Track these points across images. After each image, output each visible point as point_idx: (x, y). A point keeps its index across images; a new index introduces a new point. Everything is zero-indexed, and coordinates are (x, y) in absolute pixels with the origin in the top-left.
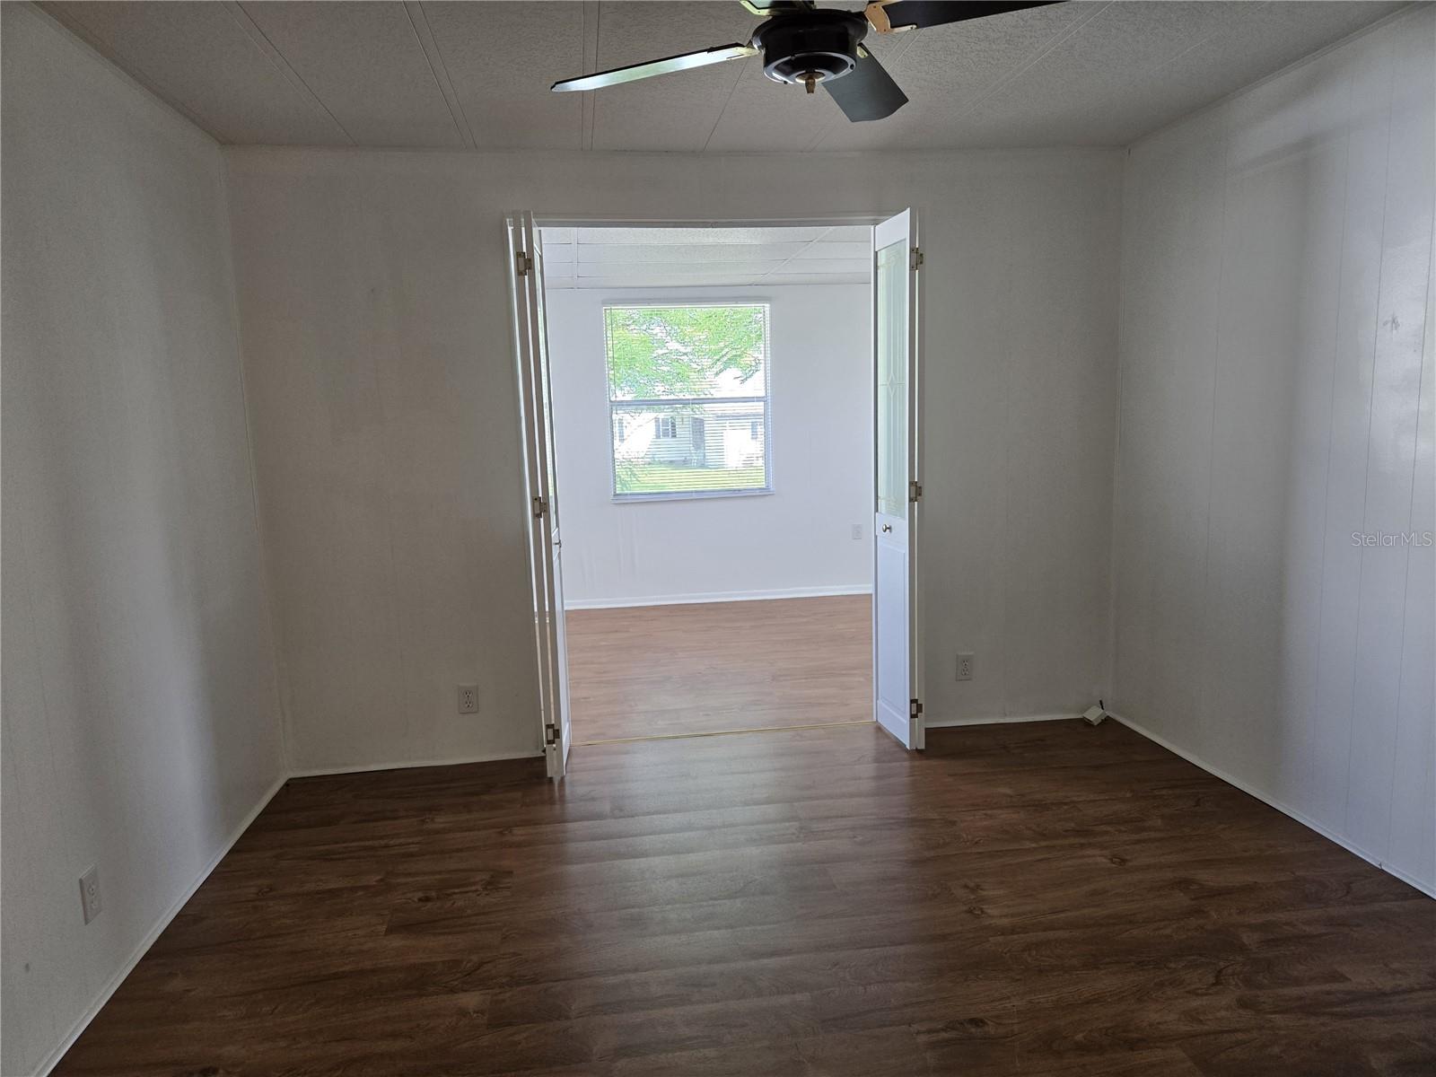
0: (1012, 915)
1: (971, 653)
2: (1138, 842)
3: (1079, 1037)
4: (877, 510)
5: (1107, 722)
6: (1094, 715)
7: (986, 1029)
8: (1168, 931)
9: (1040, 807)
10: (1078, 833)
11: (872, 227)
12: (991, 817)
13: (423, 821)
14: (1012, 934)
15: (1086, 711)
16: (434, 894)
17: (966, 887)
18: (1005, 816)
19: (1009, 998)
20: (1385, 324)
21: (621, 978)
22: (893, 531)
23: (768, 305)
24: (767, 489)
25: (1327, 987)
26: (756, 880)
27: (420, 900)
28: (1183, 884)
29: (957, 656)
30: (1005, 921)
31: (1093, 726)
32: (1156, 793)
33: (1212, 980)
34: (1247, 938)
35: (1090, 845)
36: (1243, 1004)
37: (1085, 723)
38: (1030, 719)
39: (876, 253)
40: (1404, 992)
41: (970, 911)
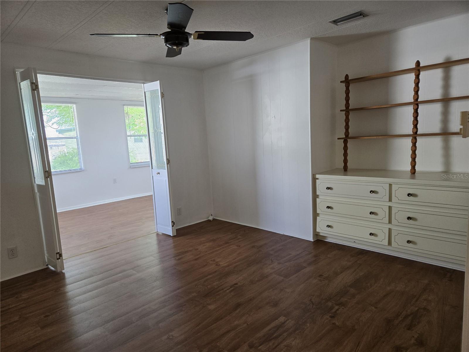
0: (226, 263)
1: (181, 207)
2: (239, 242)
3: (256, 279)
4: (152, 168)
5: (214, 219)
6: (211, 218)
7: (238, 284)
8: (257, 256)
9: (214, 240)
10: (226, 243)
11: (143, 85)
12: (205, 245)
13: (17, 297)
14: (229, 266)
15: (208, 218)
16: (48, 314)
17: (211, 261)
18: (208, 244)
19: (238, 278)
20: (273, 117)
21: (140, 309)
22: (160, 174)
23: (75, 105)
24: (81, 169)
25: (290, 256)
26: (158, 276)
27: (45, 317)
28: (253, 247)
29: (177, 208)
30: (225, 265)
31: (211, 221)
32: (235, 231)
33: (271, 261)
34: (271, 253)
35: (231, 245)
36: (279, 263)
37: (209, 221)
38: (196, 223)
39: (145, 92)
40: (301, 253)
41: (217, 265)
